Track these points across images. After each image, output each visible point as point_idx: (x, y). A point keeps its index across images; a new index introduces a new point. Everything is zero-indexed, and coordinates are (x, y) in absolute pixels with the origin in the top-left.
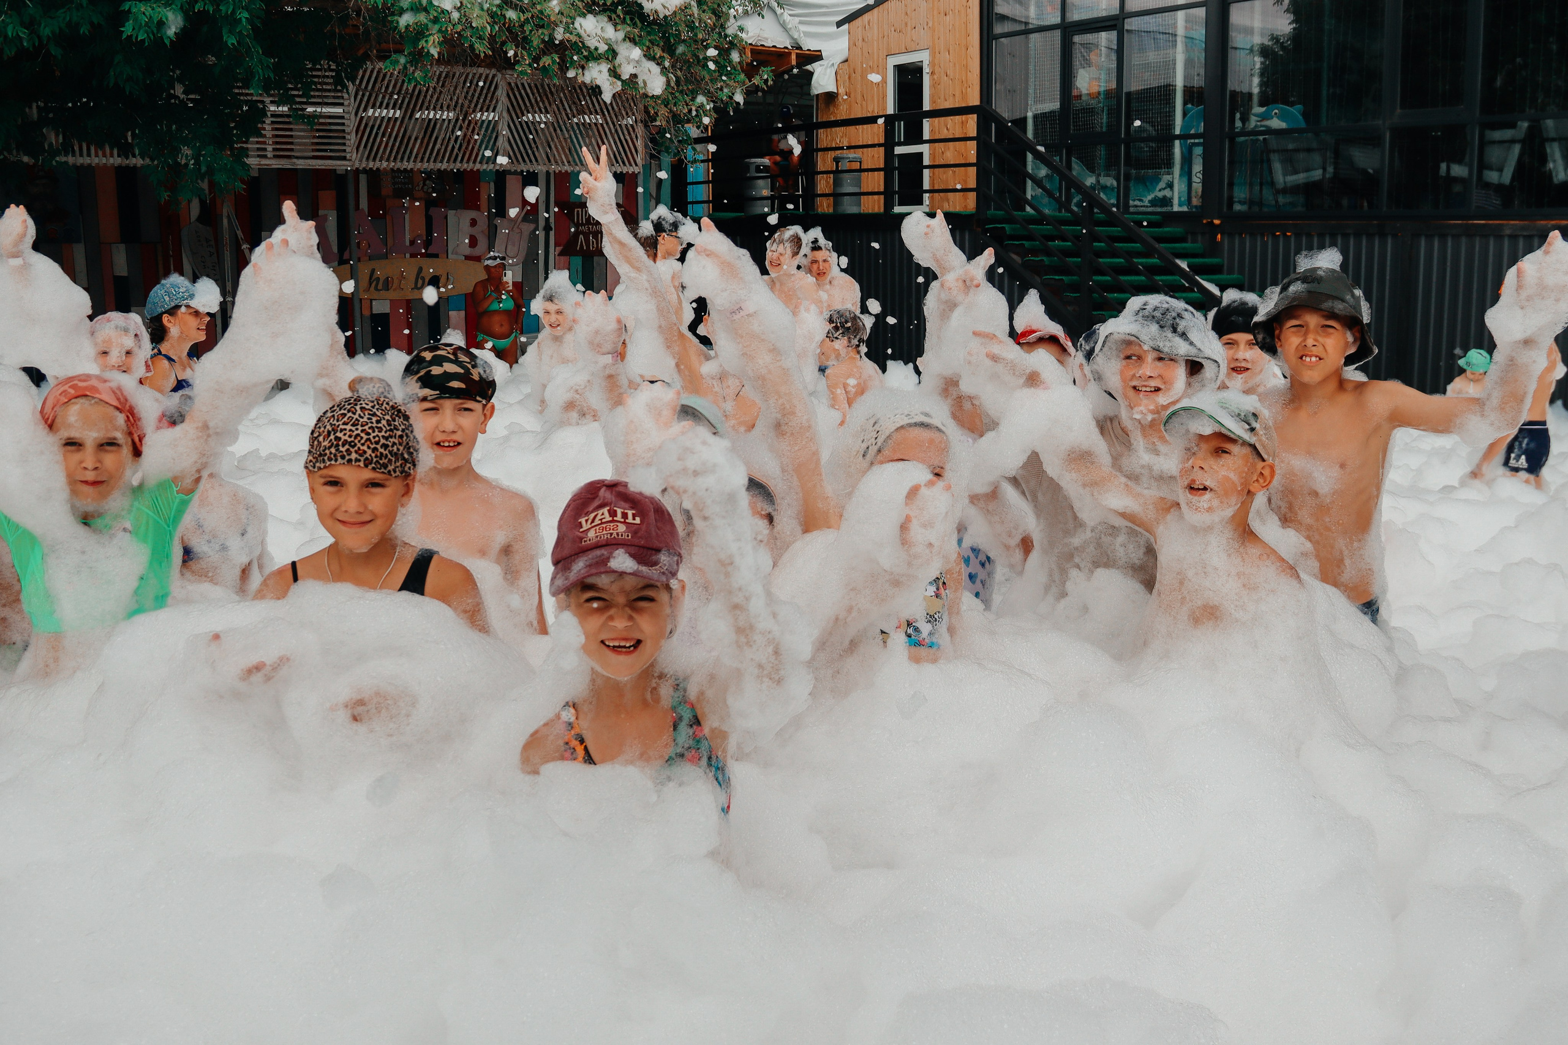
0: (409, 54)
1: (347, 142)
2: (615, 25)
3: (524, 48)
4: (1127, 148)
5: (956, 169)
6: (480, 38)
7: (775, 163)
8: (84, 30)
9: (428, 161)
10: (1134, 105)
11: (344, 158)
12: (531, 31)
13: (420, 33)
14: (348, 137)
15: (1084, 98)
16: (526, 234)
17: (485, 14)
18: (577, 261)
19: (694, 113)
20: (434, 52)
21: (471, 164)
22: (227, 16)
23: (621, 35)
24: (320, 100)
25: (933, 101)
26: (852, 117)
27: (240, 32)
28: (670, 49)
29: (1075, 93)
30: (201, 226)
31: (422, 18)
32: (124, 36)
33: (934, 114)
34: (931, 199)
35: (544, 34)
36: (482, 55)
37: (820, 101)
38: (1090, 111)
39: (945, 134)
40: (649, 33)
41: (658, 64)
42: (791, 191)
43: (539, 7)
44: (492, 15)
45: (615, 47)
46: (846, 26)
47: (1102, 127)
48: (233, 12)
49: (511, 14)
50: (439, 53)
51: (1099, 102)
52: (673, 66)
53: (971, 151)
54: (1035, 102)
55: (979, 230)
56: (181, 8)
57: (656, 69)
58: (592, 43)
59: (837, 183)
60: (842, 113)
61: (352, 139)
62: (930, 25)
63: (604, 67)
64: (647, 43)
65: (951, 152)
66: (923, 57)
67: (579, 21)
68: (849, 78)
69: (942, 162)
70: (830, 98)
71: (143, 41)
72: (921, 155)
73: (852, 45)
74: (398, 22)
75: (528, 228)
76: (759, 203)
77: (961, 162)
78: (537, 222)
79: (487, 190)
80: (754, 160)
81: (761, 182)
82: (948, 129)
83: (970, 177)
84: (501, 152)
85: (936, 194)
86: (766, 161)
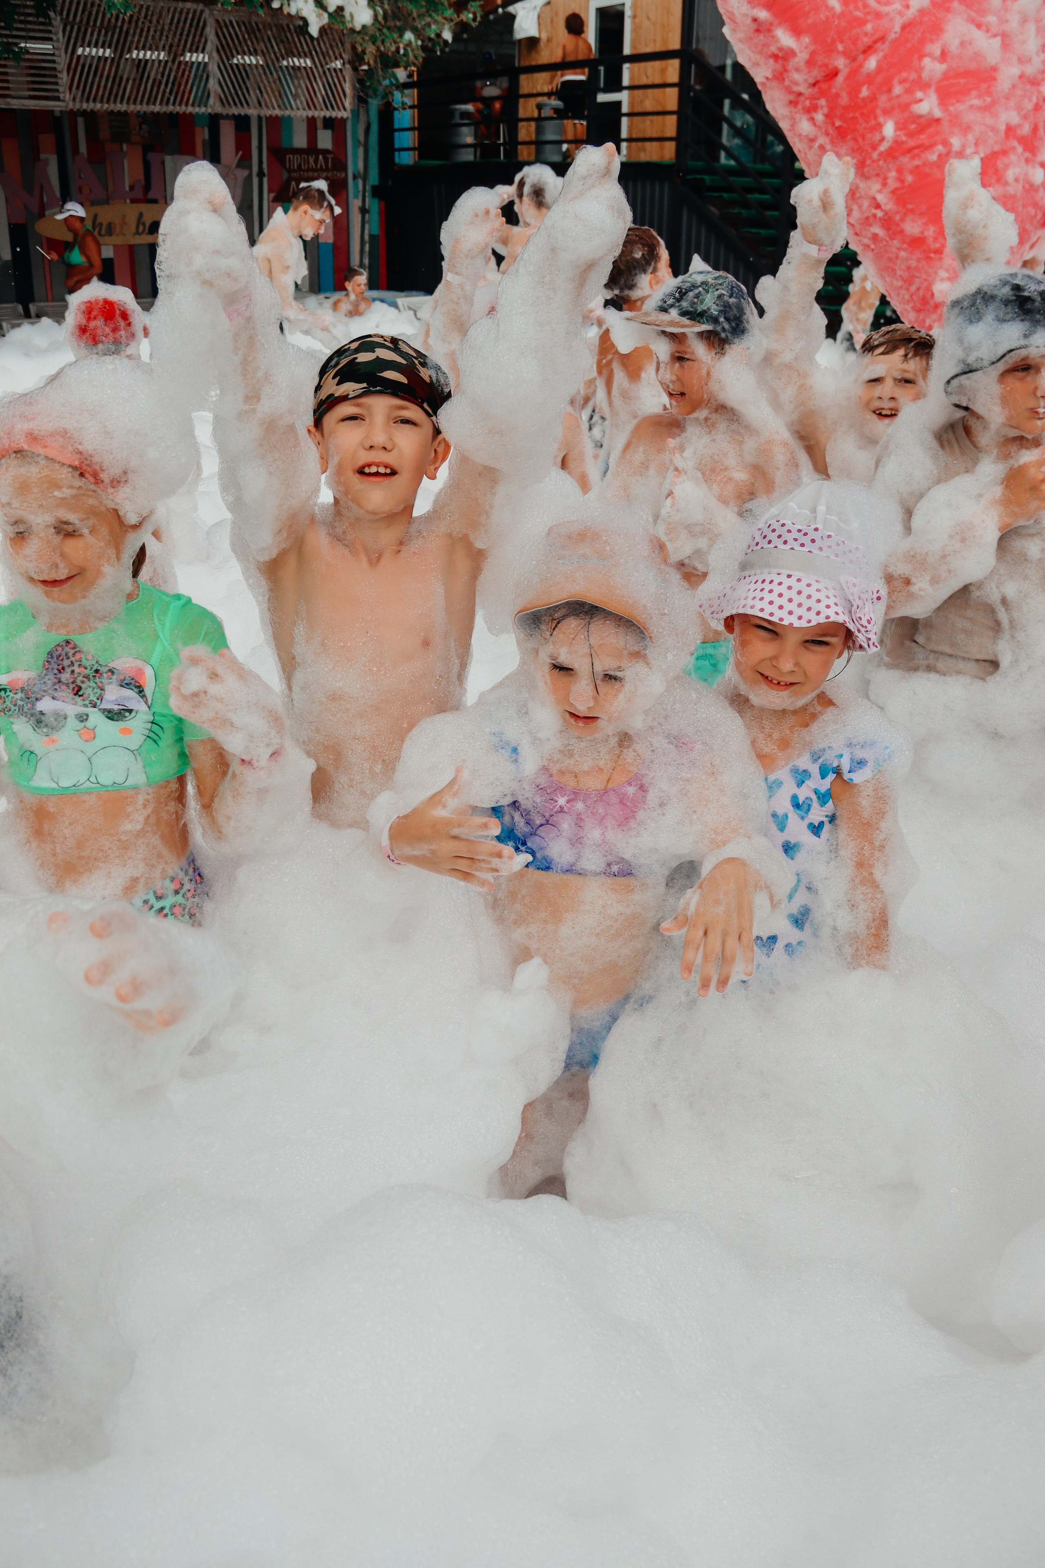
1: (60, 82)
5: (655, 118)
7: (478, 111)
9: (140, 104)
11: (58, 99)
14: (60, 75)
16: (240, 179)
19: (402, 52)
21: (183, 106)
25: (633, 46)
33: (635, 58)
34: (629, 149)
37: (522, 46)
39: (644, 81)
53: (671, 98)
55: (680, 181)
59: (539, 131)
60: (543, 57)
61: (64, 78)
65: (649, 101)
68: (552, 24)
69: (641, 110)
70: (532, 43)
72: (619, 102)
75: (242, 174)
76: (464, 150)
77: (660, 109)
78: (250, 167)
79: (203, 134)
80: (458, 107)
81: (465, 130)
82: (647, 77)
83: (670, 125)
84: (212, 94)
85: (634, 144)
86: (470, 107)
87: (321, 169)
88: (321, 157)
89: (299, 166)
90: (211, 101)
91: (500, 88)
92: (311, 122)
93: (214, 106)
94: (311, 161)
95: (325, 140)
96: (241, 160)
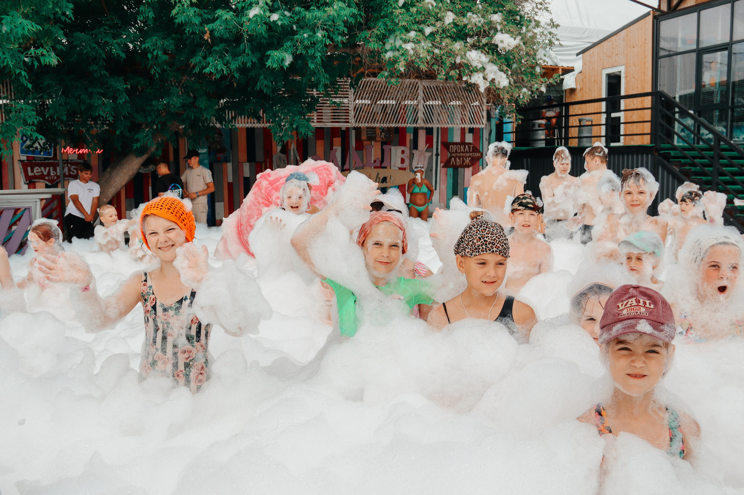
0: (389, 71)
1: (350, 115)
2: (485, 54)
3: (442, 67)
4: (733, 111)
5: (638, 124)
6: (423, 62)
7: (546, 123)
8: (249, 65)
9: (386, 123)
10: (736, 89)
11: (348, 122)
12: (446, 59)
13: (394, 61)
14: (350, 112)
15: (707, 86)
16: (427, 157)
17: (426, 51)
18: (450, 170)
19: (521, 97)
20: (402, 69)
21: (406, 124)
22: (311, 56)
23: (488, 60)
24: (342, 96)
25: (626, 90)
26: (584, 99)
27: (317, 62)
28: (509, 66)
29: (703, 84)
30: (281, 154)
31: (397, 54)
32: (267, 66)
33: (627, 97)
34: (625, 139)
35: (451, 60)
36: (424, 70)
37: (567, 93)
38: (711, 93)
39: (632, 107)
40: (499, 59)
41: (505, 73)
42: (551, 137)
43: (450, 47)
44: (428, 51)
45: (484, 66)
46: (581, 56)
47: (717, 101)
48: (314, 53)
49: (437, 51)
50: (404, 70)
51: (716, 88)
52: (511, 74)
53: (647, 115)
54: (681, 89)
55: (657, 154)
56: (291, 52)
57: (504, 76)
58: (474, 64)
59: (580, 132)
60: (578, 97)
61: (352, 113)
62: (625, 52)
63: (481, 75)
64: (500, 64)
65: (635, 116)
66: (621, 69)
67: (469, 54)
68: (583, 81)
69: (631, 121)
70: (572, 91)
71: (275, 68)
72: (619, 118)
73: (584, 64)
74: (385, 56)
75: (428, 154)
76: (539, 142)
77: (642, 120)
78: (432, 152)
79: (410, 137)
80: (537, 121)
81: (540, 132)
82: (634, 105)
83: (647, 128)
84: (420, 118)
85: (627, 137)
86: (543, 122)
87: (467, 152)
88: (467, 146)
89: (456, 151)
90: (419, 121)
91: (555, 112)
92: (463, 130)
93: (421, 124)
94: (462, 148)
95: (469, 138)
96: (428, 148)
